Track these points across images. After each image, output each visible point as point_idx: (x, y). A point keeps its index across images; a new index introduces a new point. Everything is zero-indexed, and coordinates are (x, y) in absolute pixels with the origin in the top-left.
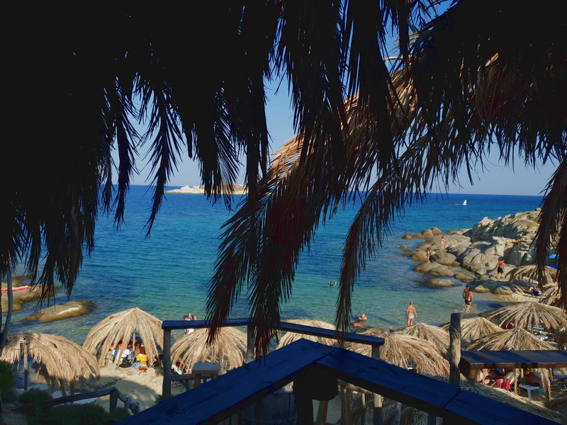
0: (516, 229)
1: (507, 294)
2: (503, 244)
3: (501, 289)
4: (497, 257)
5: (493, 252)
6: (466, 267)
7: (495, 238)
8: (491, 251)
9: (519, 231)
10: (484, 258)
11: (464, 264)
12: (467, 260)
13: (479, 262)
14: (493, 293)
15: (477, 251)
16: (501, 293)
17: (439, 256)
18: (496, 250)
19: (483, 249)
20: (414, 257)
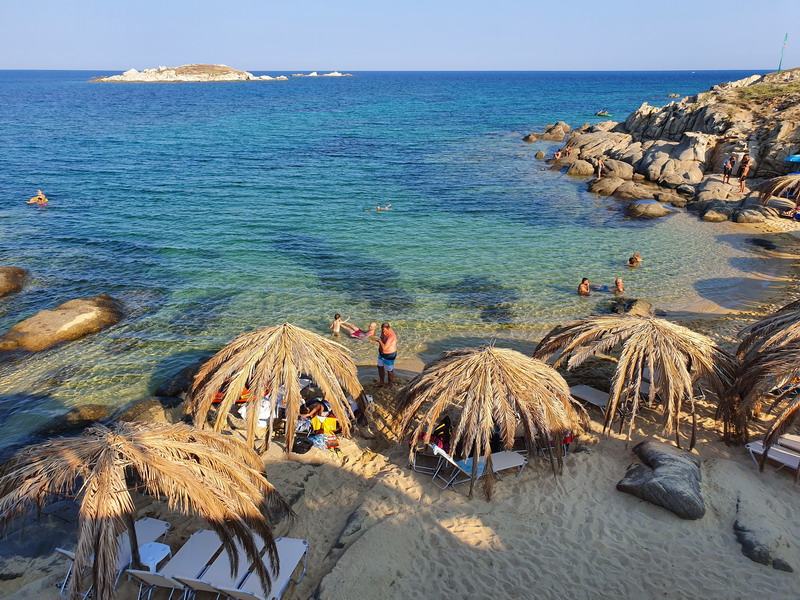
0: (711, 118)
1: (758, 221)
2: (704, 142)
3: (746, 213)
4: (698, 163)
5: (692, 157)
6: (656, 182)
7: (689, 134)
8: (688, 155)
9: (716, 121)
10: (679, 166)
11: (652, 176)
12: (655, 169)
13: (672, 172)
14: (735, 220)
15: (664, 157)
16: (749, 221)
17: (610, 166)
18: (695, 153)
19: (674, 153)
20: (573, 171)
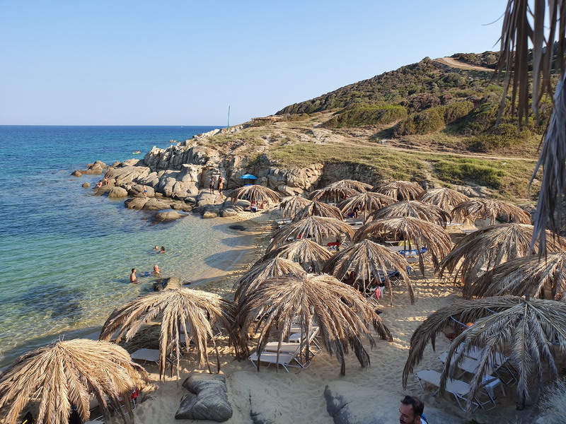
0: (196, 155)
1: (234, 215)
2: (195, 170)
3: (226, 211)
4: (194, 183)
5: (190, 179)
6: (171, 197)
7: (185, 165)
8: (187, 178)
9: (200, 157)
10: (183, 186)
11: (167, 193)
12: (168, 189)
13: (180, 190)
14: (221, 216)
15: (172, 181)
16: (229, 215)
17: (138, 189)
18: (191, 177)
19: (179, 177)
20: (113, 195)
